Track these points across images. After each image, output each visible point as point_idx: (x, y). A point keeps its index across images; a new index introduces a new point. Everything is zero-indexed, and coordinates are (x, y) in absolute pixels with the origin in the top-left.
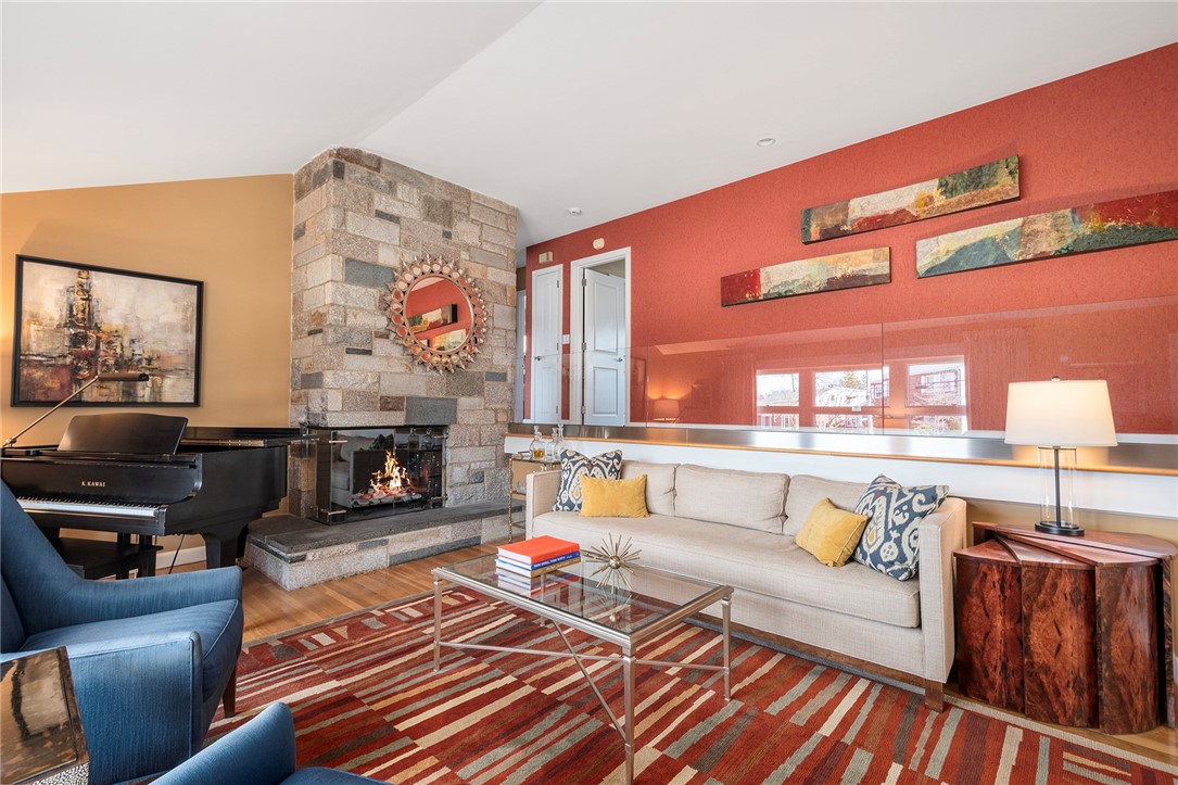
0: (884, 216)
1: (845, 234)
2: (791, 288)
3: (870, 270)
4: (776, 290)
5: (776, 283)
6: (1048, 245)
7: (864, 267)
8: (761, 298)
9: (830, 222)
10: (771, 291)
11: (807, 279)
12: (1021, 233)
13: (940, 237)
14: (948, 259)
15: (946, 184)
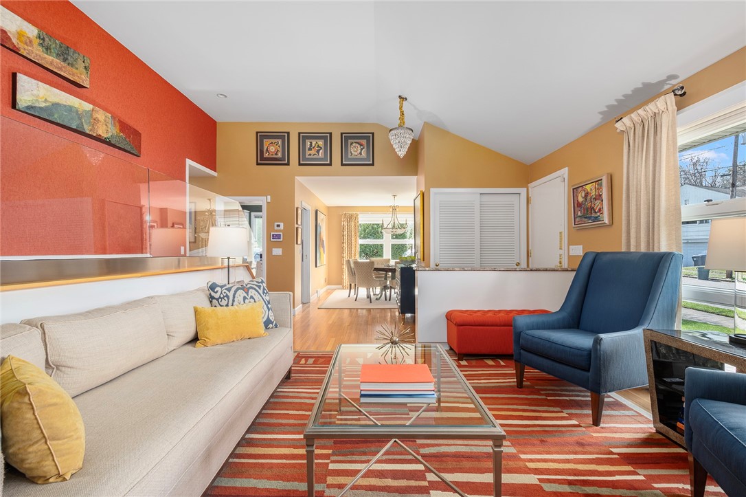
6: (101, 132)
12: (92, 115)
13: (40, 84)
14: (46, 107)
15: (43, 39)
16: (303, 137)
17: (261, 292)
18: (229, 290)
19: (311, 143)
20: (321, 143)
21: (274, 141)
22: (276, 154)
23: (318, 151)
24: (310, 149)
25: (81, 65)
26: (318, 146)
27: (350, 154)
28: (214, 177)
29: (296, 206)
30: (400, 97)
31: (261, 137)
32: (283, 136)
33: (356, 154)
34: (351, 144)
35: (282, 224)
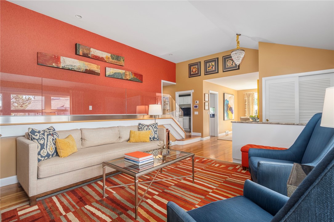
0: (99, 57)
1: (89, 57)
2: (73, 68)
3: (96, 70)
4: (68, 67)
5: (67, 64)
6: (128, 78)
7: (95, 69)
8: (61, 67)
9: (85, 52)
10: (65, 66)
11: (79, 67)
12: (125, 74)
13: (111, 68)
14: (113, 74)
15: (112, 56)
16: (206, 62)
17: (153, 127)
18: (143, 126)
19: (209, 64)
20: (213, 63)
21: (194, 67)
22: (196, 72)
23: (212, 68)
24: (209, 67)
25: (122, 60)
26: (212, 65)
27: (227, 66)
28: (175, 85)
29: (204, 93)
30: (237, 35)
31: (190, 66)
32: (198, 64)
33: (230, 65)
34: (227, 61)
35: (198, 101)
